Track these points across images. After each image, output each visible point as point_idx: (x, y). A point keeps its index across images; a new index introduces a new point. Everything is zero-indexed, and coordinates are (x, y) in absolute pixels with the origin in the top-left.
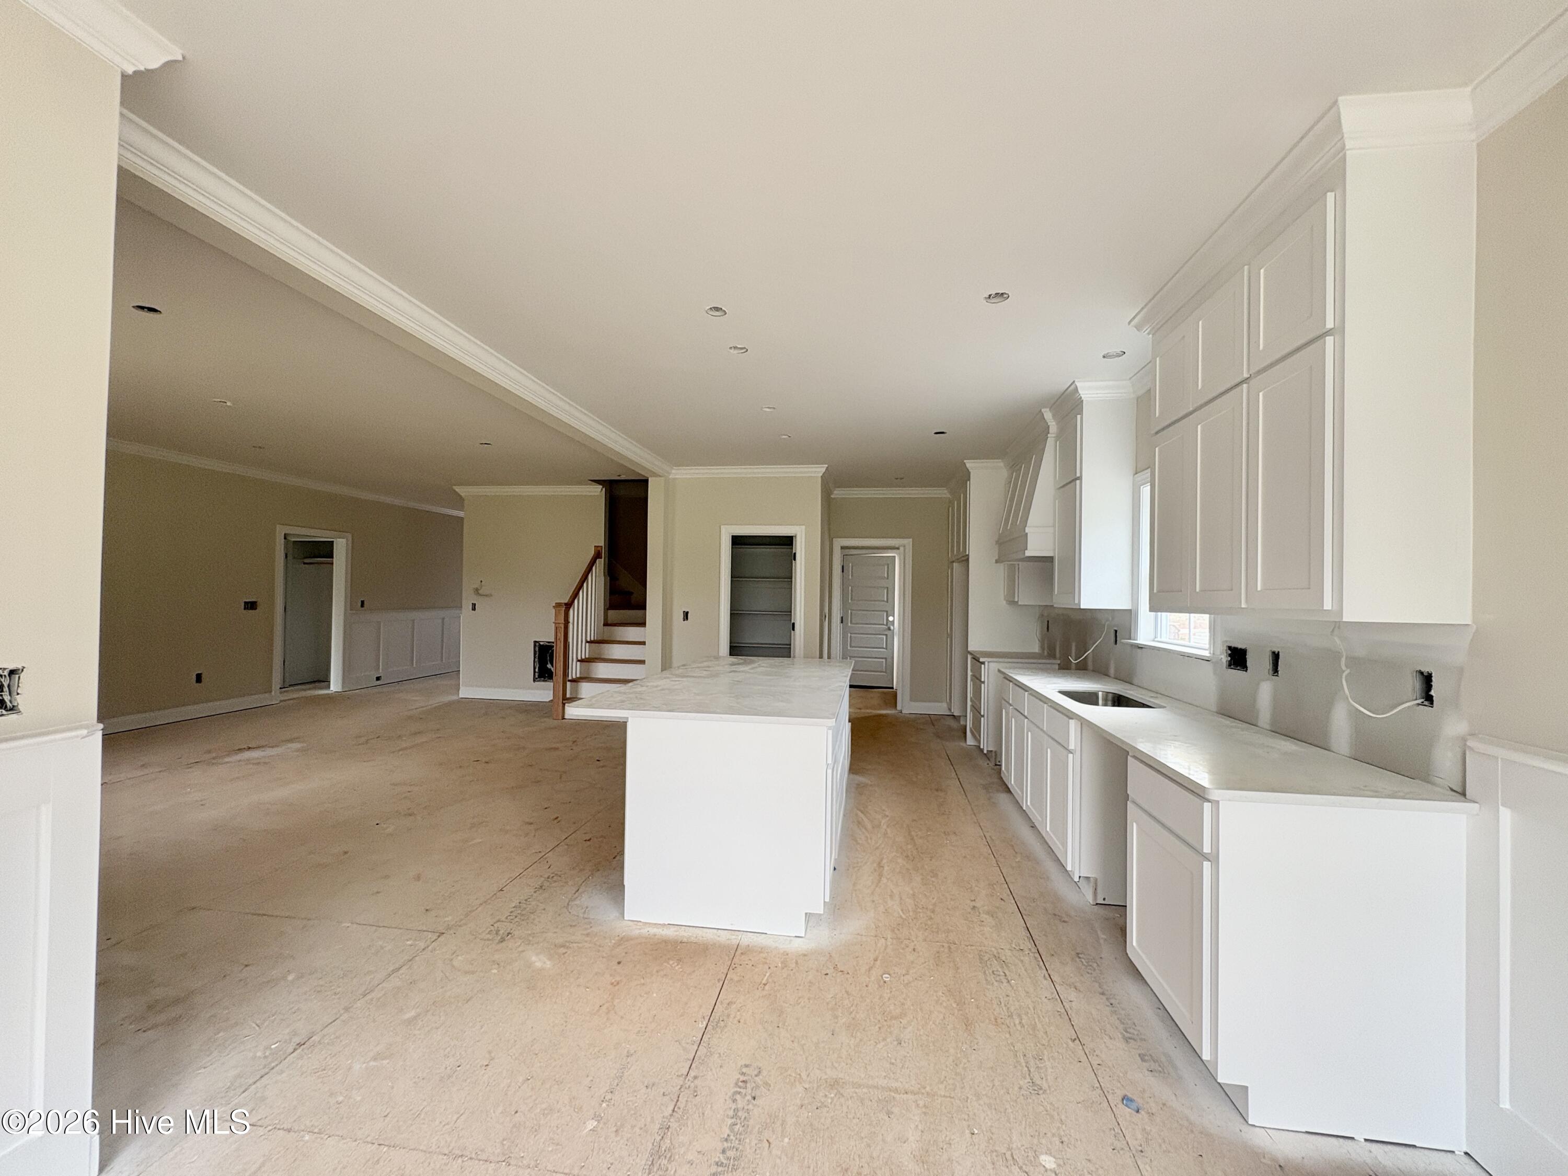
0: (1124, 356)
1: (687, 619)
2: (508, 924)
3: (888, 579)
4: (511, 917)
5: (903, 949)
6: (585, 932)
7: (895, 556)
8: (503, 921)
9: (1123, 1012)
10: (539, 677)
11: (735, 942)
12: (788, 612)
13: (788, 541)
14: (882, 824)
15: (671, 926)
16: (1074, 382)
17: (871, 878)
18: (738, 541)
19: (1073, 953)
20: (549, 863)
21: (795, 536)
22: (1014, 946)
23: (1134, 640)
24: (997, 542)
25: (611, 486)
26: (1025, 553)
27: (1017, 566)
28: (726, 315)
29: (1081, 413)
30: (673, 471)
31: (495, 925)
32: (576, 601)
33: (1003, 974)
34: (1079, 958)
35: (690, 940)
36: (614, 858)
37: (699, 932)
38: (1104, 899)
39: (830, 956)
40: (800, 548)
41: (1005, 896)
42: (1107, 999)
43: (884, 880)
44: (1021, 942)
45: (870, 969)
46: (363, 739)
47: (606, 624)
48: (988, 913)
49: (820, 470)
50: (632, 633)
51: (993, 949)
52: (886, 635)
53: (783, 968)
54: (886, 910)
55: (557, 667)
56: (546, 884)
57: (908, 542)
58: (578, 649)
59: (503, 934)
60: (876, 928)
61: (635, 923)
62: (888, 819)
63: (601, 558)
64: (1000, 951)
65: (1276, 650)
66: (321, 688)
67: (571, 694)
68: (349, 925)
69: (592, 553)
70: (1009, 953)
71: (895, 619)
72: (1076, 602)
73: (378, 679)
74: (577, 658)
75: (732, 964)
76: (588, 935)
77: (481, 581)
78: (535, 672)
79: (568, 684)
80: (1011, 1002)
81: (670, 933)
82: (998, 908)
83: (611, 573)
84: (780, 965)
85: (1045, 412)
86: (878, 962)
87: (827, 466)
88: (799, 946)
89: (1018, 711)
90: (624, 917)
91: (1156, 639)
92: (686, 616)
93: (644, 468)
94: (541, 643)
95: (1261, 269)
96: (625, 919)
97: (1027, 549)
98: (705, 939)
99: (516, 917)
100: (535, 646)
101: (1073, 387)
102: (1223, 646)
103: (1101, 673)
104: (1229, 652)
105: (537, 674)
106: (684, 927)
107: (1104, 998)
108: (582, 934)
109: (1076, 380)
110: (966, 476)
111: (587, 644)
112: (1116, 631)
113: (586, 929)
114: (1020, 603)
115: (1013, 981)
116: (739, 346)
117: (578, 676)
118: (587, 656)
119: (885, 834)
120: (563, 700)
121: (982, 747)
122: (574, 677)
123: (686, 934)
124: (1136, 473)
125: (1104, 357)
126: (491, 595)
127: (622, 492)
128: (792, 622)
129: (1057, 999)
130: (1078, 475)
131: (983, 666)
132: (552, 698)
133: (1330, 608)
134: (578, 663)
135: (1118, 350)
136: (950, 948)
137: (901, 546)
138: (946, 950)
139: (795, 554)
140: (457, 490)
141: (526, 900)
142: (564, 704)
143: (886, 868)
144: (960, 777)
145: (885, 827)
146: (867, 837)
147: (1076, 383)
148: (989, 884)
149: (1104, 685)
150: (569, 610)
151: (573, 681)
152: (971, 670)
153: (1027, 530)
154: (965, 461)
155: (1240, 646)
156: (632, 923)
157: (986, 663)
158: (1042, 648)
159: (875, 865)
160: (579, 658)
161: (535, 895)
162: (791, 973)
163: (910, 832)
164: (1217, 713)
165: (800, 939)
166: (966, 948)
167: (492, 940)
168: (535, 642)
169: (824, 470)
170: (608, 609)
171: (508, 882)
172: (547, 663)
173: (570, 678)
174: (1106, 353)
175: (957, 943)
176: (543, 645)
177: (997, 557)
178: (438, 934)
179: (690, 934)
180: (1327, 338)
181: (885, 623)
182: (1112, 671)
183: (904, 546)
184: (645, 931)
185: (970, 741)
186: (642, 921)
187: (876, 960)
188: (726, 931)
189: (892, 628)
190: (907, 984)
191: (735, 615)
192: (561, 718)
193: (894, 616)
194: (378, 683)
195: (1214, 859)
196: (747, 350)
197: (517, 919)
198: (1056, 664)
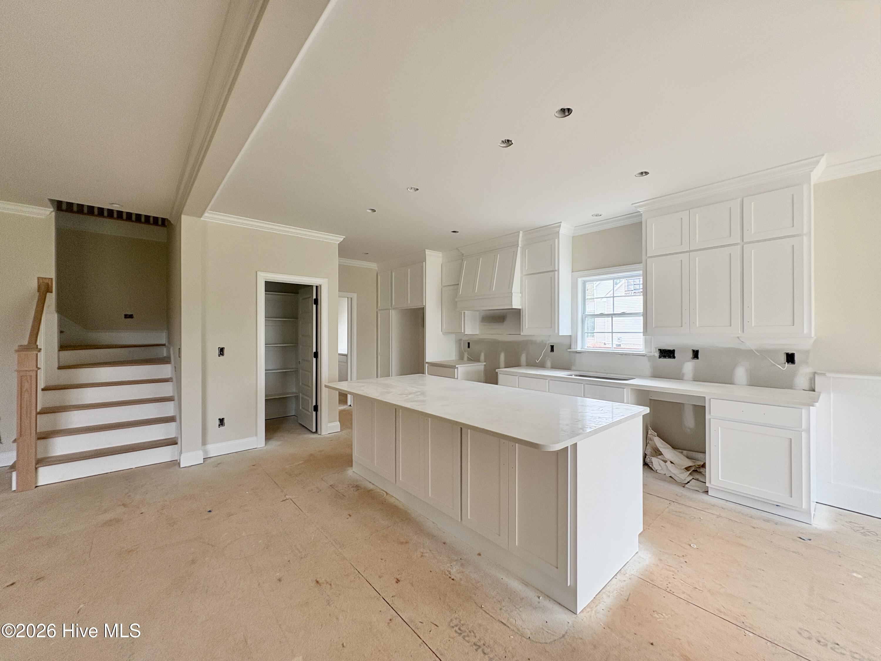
5: (661, 529)
9: (729, 509)
11: (635, 578)
16: (561, 222)
21: (320, 286)
23: (575, 349)
29: (558, 238)
33: (693, 517)
35: (625, 595)
39: (664, 552)
40: (324, 295)
45: (682, 547)
47: (60, 368)
57: (354, 295)
64: (669, 508)
65: (696, 349)
70: (673, 508)
72: (557, 332)
75: (666, 590)
81: (609, 601)
85: (521, 233)
86: (675, 541)
87: (345, 237)
92: (221, 351)
97: (512, 305)
98: (625, 588)
102: (655, 349)
104: (660, 351)
112: (553, 346)
114: (464, 333)
115: (701, 518)
120: (36, 464)
123: (615, 594)
124: (573, 272)
128: (316, 351)
129: (718, 516)
130: (556, 269)
131: (456, 370)
138: (665, 519)
139: (317, 300)
142: (37, 469)
150: (38, 354)
153: (513, 294)
154: (426, 250)
155: (669, 349)
158: (461, 357)
162: (682, 573)
166: (664, 514)
169: (342, 239)
175: (659, 514)
179: (616, 591)
180: (804, 236)
182: (548, 364)
183: (352, 298)
184: (602, 611)
187: (672, 541)
198: (482, 365)
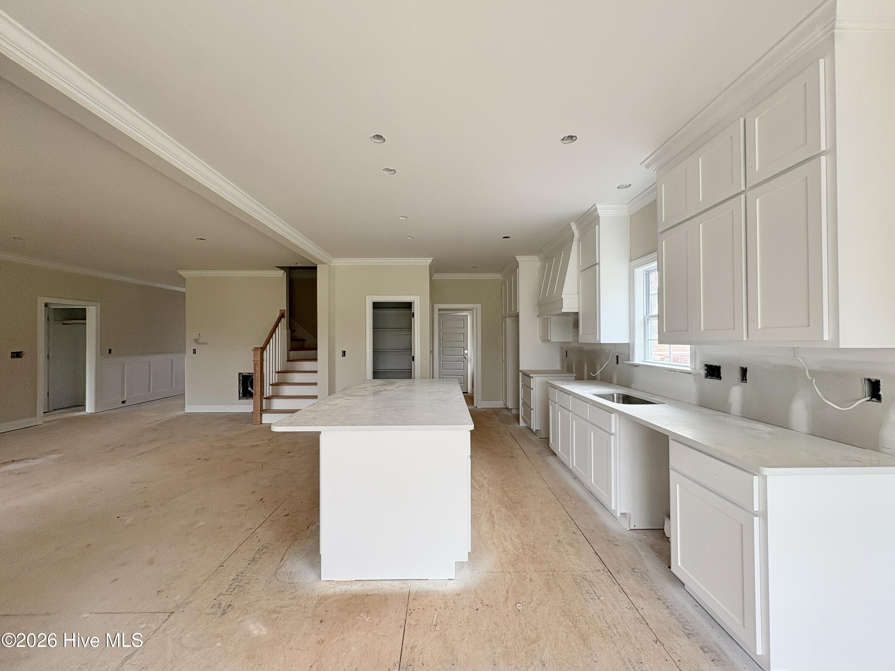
0: (631, 187)
1: (345, 355)
2: (228, 596)
3: (464, 328)
4: (231, 590)
5: (523, 580)
6: (292, 596)
7: (467, 315)
8: (224, 595)
9: (677, 613)
10: (243, 396)
11: (406, 590)
12: (409, 349)
13: (408, 306)
14: (485, 485)
15: (357, 582)
16: (595, 204)
17: (488, 525)
18: (376, 306)
19: (630, 569)
20: (258, 538)
21: (414, 302)
22: (593, 568)
23: (632, 361)
24: (537, 305)
25: (290, 270)
26: (561, 310)
27: (549, 319)
28: (385, 142)
29: (599, 224)
30: (334, 261)
31: (217, 599)
32: (268, 346)
33: (593, 592)
34: (635, 572)
35: (373, 593)
36: (308, 528)
37: (378, 584)
38: (635, 526)
39: (476, 593)
40: (417, 309)
41: (574, 530)
42: (664, 603)
43: (497, 526)
44: (596, 564)
45: (506, 600)
46: (109, 449)
47: (288, 360)
48: (569, 544)
49: (429, 260)
50: (307, 365)
51: (581, 572)
52: (464, 362)
53: (445, 609)
54: (504, 550)
55: (256, 390)
56: (258, 556)
57: (479, 306)
58: (270, 377)
59: (225, 606)
60: (501, 565)
61: (330, 582)
62: (487, 480)
63: (285, 318)
64: (585, 573)
65: (745, 367)
66: (80, 411)
67: (266, 407)
68: (87, 615)
69: (278, 314)
70: (591, 575)
71: (469, 352)
72: (598, 339)
73: (123, 402)
74: (270, 383)
75: (408, 610)
76: (294, 598)
77: (200, 334)
78: (239, 393)
79: (264, 400)
80: (606, 615)
81: (356, 588)
82: (573, 539)
83: (291, 328)
84: (443, 606)
85: (572, 224)
86: (510, 594)
87: (432, 258)
88: (453, 587)
89: (561, 406)
90: (321, 580)
91: (646, 361)
92: (344, 353)
93: (315, 258)
94: (244, 374)
95: (756, 118)
96: (322, 580)
97: (562, 308)
98: (384, 590)
99: (234, 589)
100: (239, 376)
101: (594, 208)
102: (702, 364)
103: (607, 381)
104: (706, 368)
105: (241, 395)
106: (367, 581)
107: (661, 602)
108: (289, 599)
109: (596, 204)
110: (516, 266)
111: (276, 374)
112: (617, 357)
113: (292, 593)
114: (551, 341)
115: (602, 597)
116: (390, 168)
117: (270, 395)
118: (276, 382)
119: (488, 491)
120: (261, 411)
121: (532, 428)
122: (268, 395)
123: (369, 588)
124: (631, 261)
125: (618, 188)
126: (207, 344)
127: (297, 275)
128: (413, 355)
129: (633, 608)
130: (597, 262)
131: (532, 379)
132: (252, 411)
133: (827, 339)
134: (271, 386)
135: (627, 184)
136: (553, 574)
137: (475, 308)
138: (551, 577)
139: (413, 313)
140: (180, 273)
141: (242, 573)
142: (261, 414)
143: (495, 517)
144: (522, 448)
145: (487, 486)
146: (477, 495)
147: (596, 205)
148: (562, 522)
149: (616, 390)
150: (263, 352)
151: (267, 398)
152: (522, 382)
153: (563, 296)
154: (516, 256)
155: (714, 364)
156: (328, 583)
157: (534, 377)
158: (563, 367)
159: (488, 515)
160: (271, 383)
161: (249, 567)
162: (452, 611)
163: (503, 488)
164: (698, 405)
165: (452, 581)
166: (563, 573)
167: (215, 614)
168: (239, 374)
169: (431, 261)
170: (290, 351)
171: (226, 558)
172: (248, 387)
173: (265, 396)
174: (620, 185)
175: (557, 570)
176: (245, 375)
177: (538, 314)
178: (168, 614)
179: (373, 587)
180: (822, 157)
181: (463, 354)
182: (615, 380)
183: (476, 309)
184: (338, 589)
185: (522, 424)
186: (335, 580)
187: (507, 592)
188: (399, 581)
189: (467, 357)
190: (534, 610)
191: (376, 352)
192: (259, 424)
193: (467, 350)
194: (124, 405)
195: (764, 515)
196: (396, 172)
197: (235, 591)
198: (573, 376)
